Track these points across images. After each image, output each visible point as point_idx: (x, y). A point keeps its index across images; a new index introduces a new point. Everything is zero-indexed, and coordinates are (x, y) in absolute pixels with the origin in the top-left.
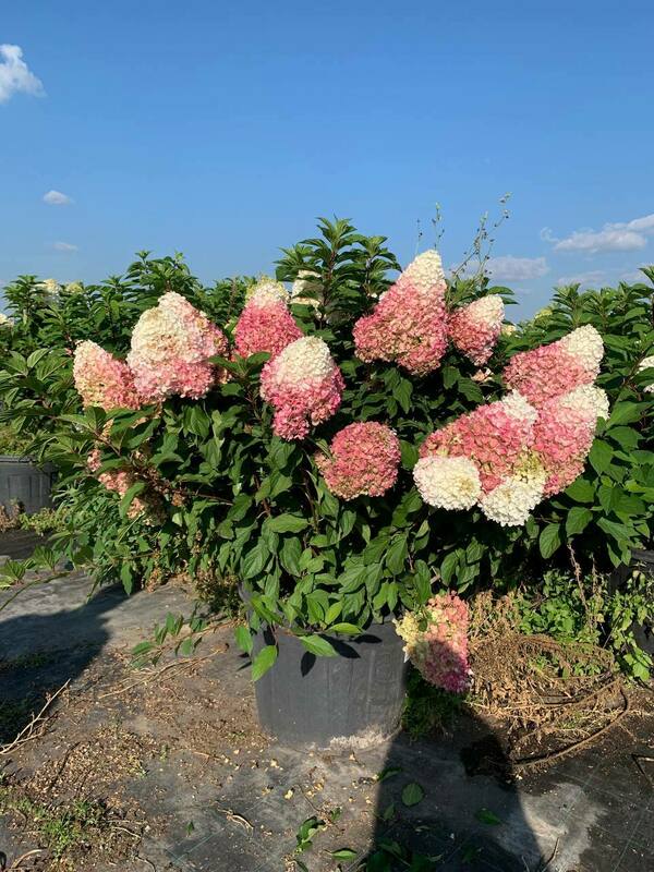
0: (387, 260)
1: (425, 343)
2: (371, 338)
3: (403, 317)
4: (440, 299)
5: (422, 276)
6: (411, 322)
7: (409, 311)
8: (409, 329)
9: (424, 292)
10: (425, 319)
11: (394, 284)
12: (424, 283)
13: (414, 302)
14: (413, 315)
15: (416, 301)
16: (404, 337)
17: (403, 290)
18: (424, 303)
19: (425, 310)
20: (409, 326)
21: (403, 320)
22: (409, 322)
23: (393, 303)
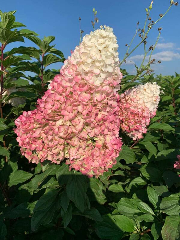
0: (57, 56)
1: (100, 143)
2: (35, 139)
3: (72, 115)
4: (115, 90)
5: (94, 62)
6: (82, 121)
7: (80, 108)
8: (81, 131)
9: (97, 83)
10: (100, 116)
11: (58, 73)
12: (97, 71)
13: (86, 96)
14: (85, 112)
15: (88, 96)
16: (75, 141)
17: (70, 81)
18: (98, 97)
19: (99, 106)
20: (79, 126)
21: (71, 120)
22: (80, 121)
23: (58, 97)
